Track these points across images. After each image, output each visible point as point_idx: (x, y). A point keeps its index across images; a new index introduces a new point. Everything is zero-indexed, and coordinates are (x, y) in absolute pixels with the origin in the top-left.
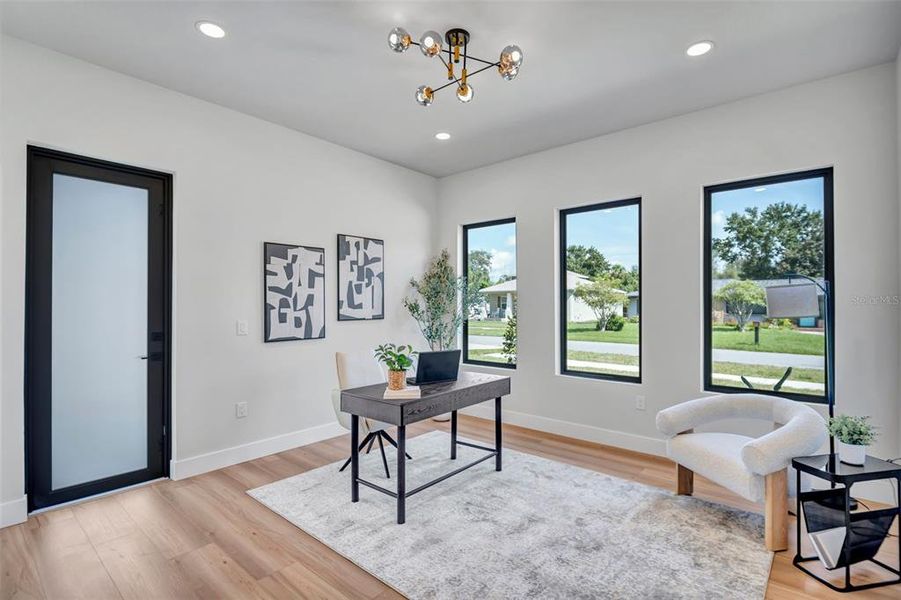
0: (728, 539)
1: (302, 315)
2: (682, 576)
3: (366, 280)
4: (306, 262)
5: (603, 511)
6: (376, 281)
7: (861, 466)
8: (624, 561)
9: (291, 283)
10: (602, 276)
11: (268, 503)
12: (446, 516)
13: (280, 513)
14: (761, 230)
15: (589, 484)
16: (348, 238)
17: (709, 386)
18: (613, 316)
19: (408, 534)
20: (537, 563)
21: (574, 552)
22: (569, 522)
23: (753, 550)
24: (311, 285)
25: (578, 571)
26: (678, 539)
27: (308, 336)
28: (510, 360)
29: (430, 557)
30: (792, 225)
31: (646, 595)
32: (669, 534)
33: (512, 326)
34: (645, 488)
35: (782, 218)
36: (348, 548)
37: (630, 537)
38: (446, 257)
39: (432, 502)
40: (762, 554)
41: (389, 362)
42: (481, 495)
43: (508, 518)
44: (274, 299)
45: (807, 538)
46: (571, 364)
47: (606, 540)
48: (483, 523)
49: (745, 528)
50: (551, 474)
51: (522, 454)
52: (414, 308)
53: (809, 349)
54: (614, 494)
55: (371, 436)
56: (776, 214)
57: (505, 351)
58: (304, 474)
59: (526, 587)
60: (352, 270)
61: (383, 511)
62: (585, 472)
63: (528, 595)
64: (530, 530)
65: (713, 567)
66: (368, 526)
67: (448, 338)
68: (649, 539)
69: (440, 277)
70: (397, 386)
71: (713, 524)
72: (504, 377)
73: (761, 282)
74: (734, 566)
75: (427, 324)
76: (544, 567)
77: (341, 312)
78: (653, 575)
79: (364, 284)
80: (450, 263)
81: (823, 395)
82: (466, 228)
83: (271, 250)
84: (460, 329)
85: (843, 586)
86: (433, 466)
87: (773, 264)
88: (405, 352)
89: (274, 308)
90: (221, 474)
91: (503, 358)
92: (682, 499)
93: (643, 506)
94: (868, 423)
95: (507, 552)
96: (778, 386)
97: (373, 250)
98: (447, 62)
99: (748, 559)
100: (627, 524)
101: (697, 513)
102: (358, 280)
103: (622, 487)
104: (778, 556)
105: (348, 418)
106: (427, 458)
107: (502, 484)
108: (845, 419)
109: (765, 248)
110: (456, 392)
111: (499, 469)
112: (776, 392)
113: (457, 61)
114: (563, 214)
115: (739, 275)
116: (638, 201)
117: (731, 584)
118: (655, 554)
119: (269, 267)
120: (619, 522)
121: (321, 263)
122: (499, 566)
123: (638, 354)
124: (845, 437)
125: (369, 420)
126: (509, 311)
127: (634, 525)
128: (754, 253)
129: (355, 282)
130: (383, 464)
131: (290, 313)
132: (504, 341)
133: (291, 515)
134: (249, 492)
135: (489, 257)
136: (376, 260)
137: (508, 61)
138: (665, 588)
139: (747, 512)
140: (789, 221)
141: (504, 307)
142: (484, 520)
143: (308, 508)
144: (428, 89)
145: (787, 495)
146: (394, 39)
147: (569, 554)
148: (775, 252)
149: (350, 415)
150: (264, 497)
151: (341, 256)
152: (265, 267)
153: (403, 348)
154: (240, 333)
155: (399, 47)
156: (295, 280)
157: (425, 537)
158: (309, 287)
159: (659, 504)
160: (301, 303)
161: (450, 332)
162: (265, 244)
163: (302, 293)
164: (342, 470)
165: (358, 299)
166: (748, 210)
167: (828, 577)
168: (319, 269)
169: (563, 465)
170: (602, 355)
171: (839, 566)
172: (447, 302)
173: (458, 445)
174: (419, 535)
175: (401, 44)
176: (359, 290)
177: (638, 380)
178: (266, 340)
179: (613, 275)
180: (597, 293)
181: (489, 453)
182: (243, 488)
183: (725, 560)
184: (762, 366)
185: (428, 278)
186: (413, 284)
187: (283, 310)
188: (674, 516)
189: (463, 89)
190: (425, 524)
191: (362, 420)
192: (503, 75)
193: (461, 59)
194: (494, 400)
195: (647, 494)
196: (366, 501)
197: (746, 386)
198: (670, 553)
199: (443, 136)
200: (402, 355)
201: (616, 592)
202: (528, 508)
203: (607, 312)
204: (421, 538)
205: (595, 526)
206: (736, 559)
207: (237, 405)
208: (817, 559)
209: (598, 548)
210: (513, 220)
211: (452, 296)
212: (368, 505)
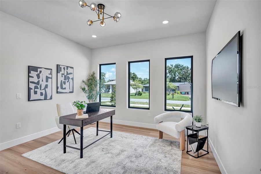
0: (172, 149)
1: (44, 92)
2: (162, 161)
3: (67, 80)
4: (45, 74)
5: (141, 146)
6: (71, 80)
7: (200, 127)
8: (148, 159)
9: (39, 81)
10: (136, 81)
11: (31, 158)
12: (96, 153)
13: (36, 161)
14: (174, 70)
15: (137, 139)
16: (61, 66)
17: (166, 110)
18: (139, 92)
19: (84, 161)
20: (125, 163)
21: (135, 158)
22: (133, 150)
23: (177, 151)
24: (47, 81)
25: (136, 164)
26: (160, 151)
27: (46, 99)
28: (112, 104)
29: (92, 167)
30: (180, 69)
31: (154, 167)
32: (158, 150)
33: (113, 95)
34: (151, 138)
35: (178, 67)
36: (64, 169)
37: (149, 152)
38: (94, 73)
39: (92, 150)
40: (180, 152)
41: (78, 107)
42: (107, 146)
43: (115, 151)
44: (32, 86)
45: (189, 146)
46: (131, 105)
47: (143, 154)
48: (108, 154)
49: (175, 145)
50: (126, 137)
51: (118, 132)
52: (84, 89)
53: (184, 99)
54: (144, 140)
55: (70, 131)
56: (177, 66)
57: (111, 102)
58: (45, 146)
59: (122, 171)
60: (62, 77)
61: (75, 155)
62: (135, 135)
63: (123, 173)
64: (122, 154)
65: (169, 157)
66: (70, 160)
67: (95, 98)
68: (153, 152)
69: (92, 80)
70: (80, 114)
71: (168, 145)
72: (113, 110)
73: (174, 83)
74: (174, 156)
75: (88, 94)
76: (127, 164)
77: (58, 90)
78: (155, 161)
79: (66, 81)
80: (95, 75)
81: (190, 110)
82: (100, 65)
83: (30, 69)
84: (98, 96)
85: (197, 157)
86: (91, 138)
87: (176, 79)
88: (83, 103)
89: (32, 89)
90: (9, 150)
91: (110, 104)
92: (160, 140)
93: (151, 143)
94: (202, 117)
95: (116, 162)
96: (181, 109)
97: (70, 71)
98: (98, 13)
99: (177, 153)
100: (148, 149)
101: (164, 143)
102: (64, 80)
103: (145, 138)
104: (183, 151)
105: (62, 126)
106: (89, 136)
107: (113, 141)
108: (197, 116)
109: (175, 75)
110: (99, 115)
111: (111, 137)
112: (180, 110)
113: (101, 14)
114: (129, 63)
115: (169, 81)
116: (149, 61)
117: (174, 161)
118: (155, 156)
119: (30, 75)
120: (146, 148)
121: (51, 74)
122: (114, 166)
123: (149, 102)
124: (197, 121)
125: (69, 126)
126: (111, 90)
127: (149, 148)
128: (172, 76)
129: (63, 81)
130: (74, 140)
131: (39, 91)
132: (110, 99)
133: (41, 161)
134: (22, 155)
135: (105, 74)
136: (71, 73)
137: (117, 16)
138: (159, 165)
139: (175, 141)
140: (180, 68)
141: (109, 89)
142: (108, 153)
143: (47, 157)
144: (91, 21)
145: (185, 136)
146: (81, 3)
147: (134, 159)
148: (177, 76)
149: (63, 125)
150: (29, 156)
151: (58, 71)
152: (29, 75)
153: (82, 102)
154: (18, 98)
155: (82, 6)
156: (40, 79)
157: (90, 161)
158: (46, 82)
159: (155, 142)
160: (43, 87)
161: (95, 96)
162: (29, 66)
163: (43, 84)
164: (59, 143)
165: (64, 86)
166: (171, 65)
167: (194, 155)
168: (50, 76)
169: (130, 134)
170: (137, 102)
171: (196, 152)
172: (95, 87)
173: (99, 131)
174: (88, 161)
175: (83, 5)
176: (65, 83)
177: (149, 109)
178: (29, 100)
179: (139, 80)
180: (135, 85)
181: (109, 132)
182: (20, 154)
183: (172, 155)
184: (175, 104)
185: (88, 80)
186: (83, 82)
187: (36, 90)
188: (159, 144)
189: (102, 23)
190: (89, 157)
191: (67, 126)
192: (115, 21)
193: (102, 13)
194: (110, 117)
195: (152, 139)
196: (69, 152)
197: (173, 109)
198: (159, 155)
199: (94, 36)
200: (82, 104)
201: (147, 168)
202: (121, 148)
203: (138, 91)
204: (89, 162)
205: (140, 150)
206: (174, 154)
207: (16, 124)
208: (191, 151)
209: (141, 156)
210: (115, 64)
211: (96, 86)
212: (69, 154)
